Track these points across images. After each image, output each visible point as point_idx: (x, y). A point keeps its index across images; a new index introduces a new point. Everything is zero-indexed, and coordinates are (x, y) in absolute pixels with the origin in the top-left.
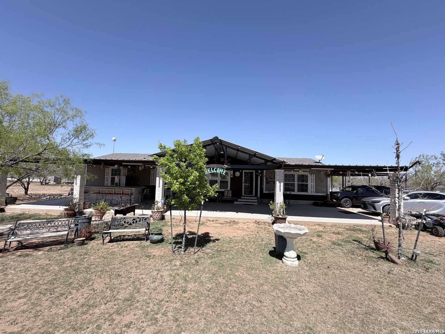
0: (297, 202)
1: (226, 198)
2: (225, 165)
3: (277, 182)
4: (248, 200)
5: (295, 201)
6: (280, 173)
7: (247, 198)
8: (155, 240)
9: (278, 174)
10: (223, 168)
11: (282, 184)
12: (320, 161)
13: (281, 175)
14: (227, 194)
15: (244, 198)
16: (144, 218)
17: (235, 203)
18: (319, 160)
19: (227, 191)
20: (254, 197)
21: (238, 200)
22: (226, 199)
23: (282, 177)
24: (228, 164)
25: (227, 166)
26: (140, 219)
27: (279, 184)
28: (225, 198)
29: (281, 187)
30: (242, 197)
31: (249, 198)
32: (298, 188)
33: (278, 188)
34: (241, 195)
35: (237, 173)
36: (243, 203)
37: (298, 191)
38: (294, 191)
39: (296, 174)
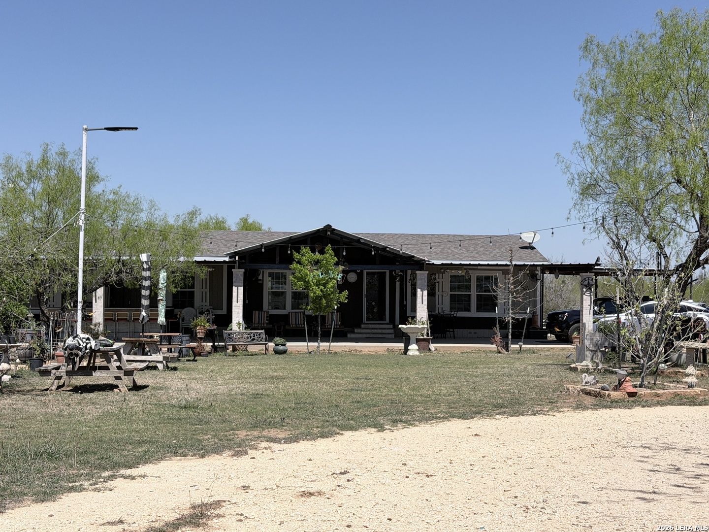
0: (475, 333)
3: (419, 291)
4: (376, 331)
5: (471, 330)
6: (422, 276)
7: (373, 326)
8: (282, 350)
9: (419, 277)
11: (425, 293)
12: (533, 245)
13: (424, 279)
14: (332, 319)
15: (367, 326)
16: (257, 333)
17: (349, 336)
19: (330, 314)
20: (387, 324)
21: (356, 331)
23: (425, 282)
24: (346, 263)
25: (343, 267)
26: (254, 334)
27: (421, 292)
28: (328, 328)
29: (424, 297)
30: (363, 326)
31: (377, 326)
32: (477, 304)
33: (419, 298)
34: (361, 322)
35: (351, 276)
36: (365, 336)
37: (478, 310)
38: (469, 310)
39: (474, 275)
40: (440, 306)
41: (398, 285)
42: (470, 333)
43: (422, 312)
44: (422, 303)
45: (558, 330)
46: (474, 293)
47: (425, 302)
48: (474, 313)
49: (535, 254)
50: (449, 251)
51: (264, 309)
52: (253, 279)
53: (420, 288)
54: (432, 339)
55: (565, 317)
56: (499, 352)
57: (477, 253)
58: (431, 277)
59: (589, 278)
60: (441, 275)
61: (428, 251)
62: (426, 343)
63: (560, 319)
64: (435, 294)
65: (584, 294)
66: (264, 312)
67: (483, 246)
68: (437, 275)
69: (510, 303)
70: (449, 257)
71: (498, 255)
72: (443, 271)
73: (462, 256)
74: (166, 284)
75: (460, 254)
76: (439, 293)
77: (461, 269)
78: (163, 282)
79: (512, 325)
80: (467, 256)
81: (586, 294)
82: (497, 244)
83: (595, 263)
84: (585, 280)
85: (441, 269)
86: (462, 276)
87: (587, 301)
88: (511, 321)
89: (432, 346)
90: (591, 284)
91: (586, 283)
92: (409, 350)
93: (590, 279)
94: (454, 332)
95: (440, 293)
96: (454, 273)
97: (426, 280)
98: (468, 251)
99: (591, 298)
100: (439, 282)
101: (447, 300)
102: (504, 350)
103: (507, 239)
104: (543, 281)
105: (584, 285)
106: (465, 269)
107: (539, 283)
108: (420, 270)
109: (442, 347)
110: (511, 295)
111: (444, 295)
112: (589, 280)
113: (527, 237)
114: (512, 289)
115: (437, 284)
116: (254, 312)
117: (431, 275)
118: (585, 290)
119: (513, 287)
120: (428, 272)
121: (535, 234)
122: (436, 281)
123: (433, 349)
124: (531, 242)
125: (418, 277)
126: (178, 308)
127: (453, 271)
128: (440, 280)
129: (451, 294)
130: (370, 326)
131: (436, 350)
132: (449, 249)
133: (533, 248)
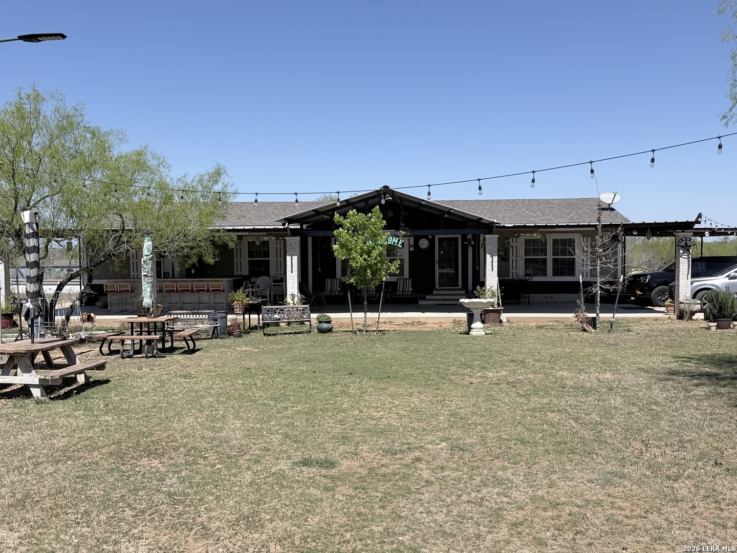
0: (552, 298)
1: (403, 295)
2: (400, 231)
3: (488, 256)
4: (447, 297)
5: (547, 295)
6: (491, 240)
7: (445, 292)
8: (325, 329)
9: (489, 242)
10: (397, 236)
11: (496, 259)
12: (612, 206)
13: (494, 243)
14: (403, 286)
15: (439, 292)
17: (420, 302)
18: (609, 204)
19: (402, 280)
20: (459, 290)
21: (427, 297)
22: (401, 296)
23: (495, 246)
24: (407, 228)
25: (404, 233)
27: (491, 258)
28: (399, 295)
29: (494, 264)
30: (434, 292)
31: (450, 292)
32: (553, 268)
33: (489, 265)
34: (433, 288)
35: (423, 243)
36: (436, 302)
37: (555, 274)
38: (545, 275)
39: (550, 238)
40: (514, 271)
41: (470, 250)
42: (546, 297)
43: (492, 280)
44: (492, 270)
45: (640, 293)
46: (550, 257)
47: (496, 269)
48: (550, 277)
49: (615, 215)
50: (524, 214)
51: (337, 277)
52: (325, 247)
53: (489, 254)
54: (503, 310)
55: (648, 280)
56: (585, 330)
57: (553, 216)
58: (505, 241)
59: (686, 238)
60: (515, 239)
61: (502, 215)
62: (497, 315)
63: (642, 281)
64: (509, 259)
65: (681, 256)
66: (337, 279)
67: (559, 209)
68: (511, 239)
69: (599, 270)
70: (524, 220)
71: (575, 217)
72: (517, 234)
73: (537, 219)
74: (151, 256)
75: (535, 217)
76: (513, 258)
77: (536, 232)
78: (147, 254)
79: (600, 297)
80: (543, 219)
81: (683, 256)
82: (574, 206)
83: (696, 221)
84: (682, 241)
85: (515, 233)
86: (537, 240)
87: (685, 265)
88: (599, 292)
89: (504, 316)
90: (688, 244)
91: (683, 244)
92: (472, 329)
93: (688, 239)
94: (528, 297)
96: (528, 236)
97: (496, 244)
98: (543, 214)
99: (689, 261)
100: (513, 247)
101: (521, 264)
102: (590, 327)
103: (584, 201)
104: (625, 243)
105: (681, 246)
106: (541, 232)
107: (620, 246)
108: (490, 234)
109: (516, 318)
110: (599, 260)
111: (518, 259)
112: (686, 240)
113: (606, 198)
114: (601, 252)
115: (511, 248)
116: (327, 279)
117: (502, 239)
118: (681, 252)
119: (601, 250)
120: (498, 236)
121: (615, 195)
122: (509, 246)
123: (504, 320)
124: (611, 203)
125: (487, 241)
126: (255, 277)
127: (527, 235)
128: (514, 245)
129: (525, 259)
130: (442, 292)
131: (508, 321)
132: (524, 213)
133: (613, 210)
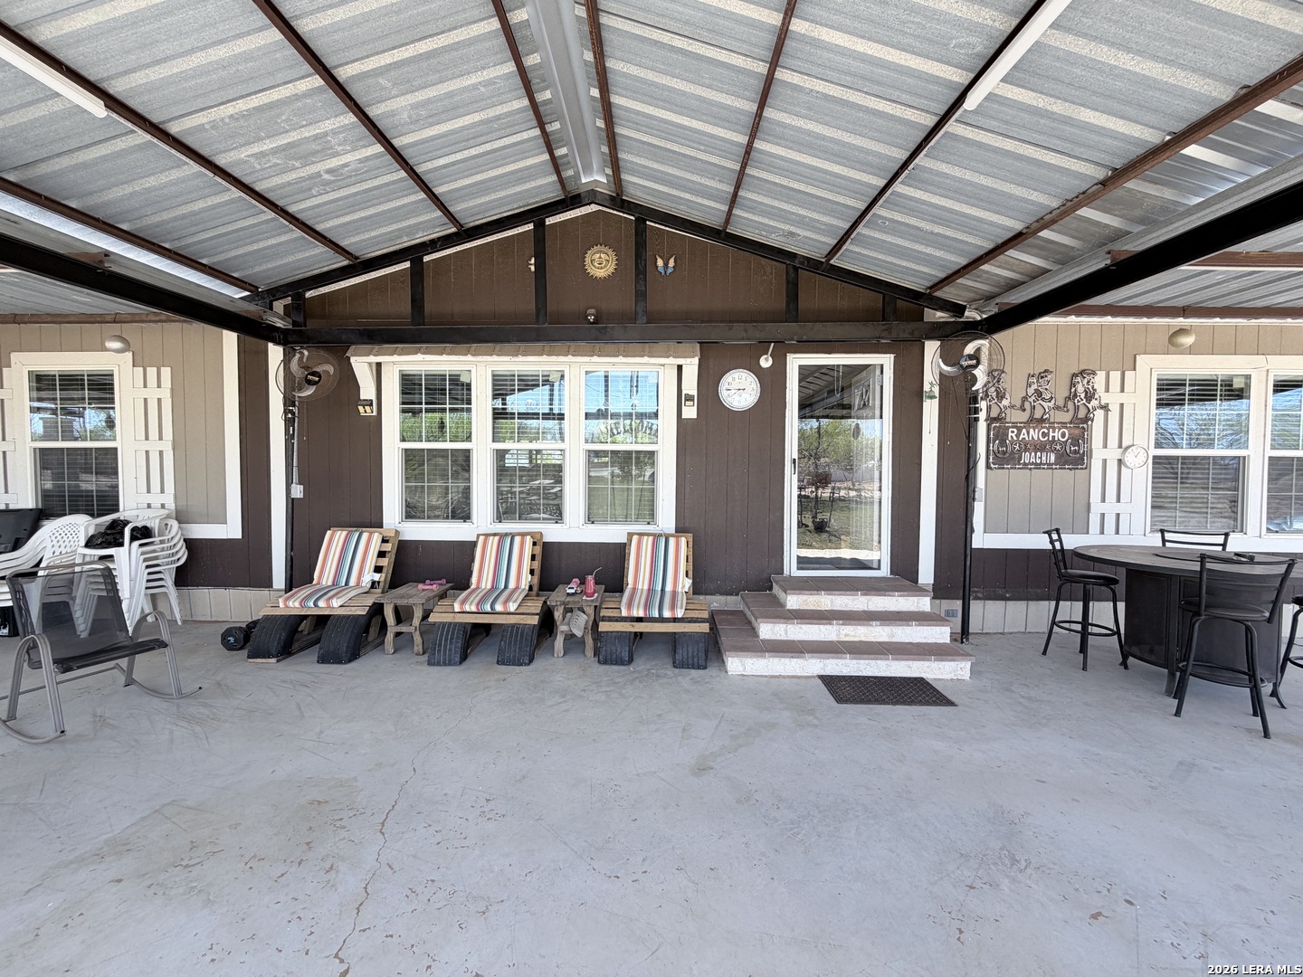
1: (647, 618)
14: (653, 569)
15: (798, 601)
19: (648, 541)
22: (640, 626)
28: (631, 618)
35: (736, 385)
39: (1264, 375)
40: (1111, 508)
46: (1258, 455)
48: (1255, 537)
51: (387, 521)
58: (1073, 385)
60: (1115, 376)
64: (1090, 458)
68: (1101, 376)
76: (1105, 453)
95: (1113, 454)
100: (1105, 408)
101: (1140, 479)
111: (1127, 460)
115: (1099, 414)
116: (328, 533)
117: (1075, 375)
122: (1094, 403)
128: (1114, 399)
129: (1157, 459)
